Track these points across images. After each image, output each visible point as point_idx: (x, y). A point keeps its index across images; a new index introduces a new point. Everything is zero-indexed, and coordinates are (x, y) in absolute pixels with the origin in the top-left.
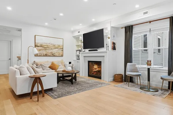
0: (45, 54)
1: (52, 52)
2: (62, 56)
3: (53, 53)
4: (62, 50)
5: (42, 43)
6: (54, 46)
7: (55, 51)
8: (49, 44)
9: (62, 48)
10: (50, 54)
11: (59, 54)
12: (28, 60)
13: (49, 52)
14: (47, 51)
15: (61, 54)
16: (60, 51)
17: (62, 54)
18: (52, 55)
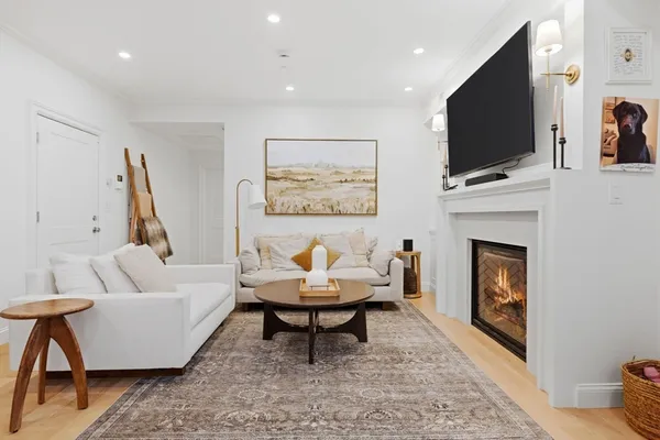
0: (300, 207)
1: (328, 200)
2: (373, 213)
3: (334, 201)
4: (371, 189)
5: (291, 166)
6: (337, 173)
7: (339, 194)
8: (316, 166)
9: (373, 177)
10: (319, 207)
11: (358, 206)
12: (237, 228)
13: (315, 197)
14: (309, 194)
15: (367, 205)
16: (365, 195)
17: (373, 204)
18: (329, 211)
